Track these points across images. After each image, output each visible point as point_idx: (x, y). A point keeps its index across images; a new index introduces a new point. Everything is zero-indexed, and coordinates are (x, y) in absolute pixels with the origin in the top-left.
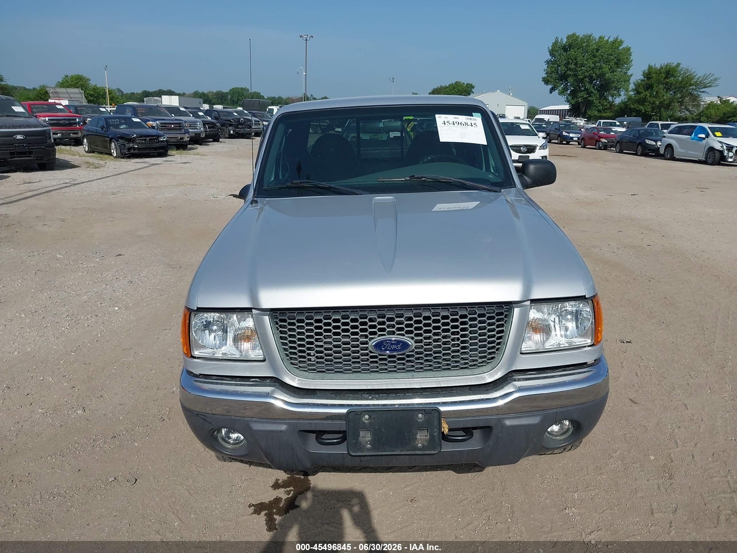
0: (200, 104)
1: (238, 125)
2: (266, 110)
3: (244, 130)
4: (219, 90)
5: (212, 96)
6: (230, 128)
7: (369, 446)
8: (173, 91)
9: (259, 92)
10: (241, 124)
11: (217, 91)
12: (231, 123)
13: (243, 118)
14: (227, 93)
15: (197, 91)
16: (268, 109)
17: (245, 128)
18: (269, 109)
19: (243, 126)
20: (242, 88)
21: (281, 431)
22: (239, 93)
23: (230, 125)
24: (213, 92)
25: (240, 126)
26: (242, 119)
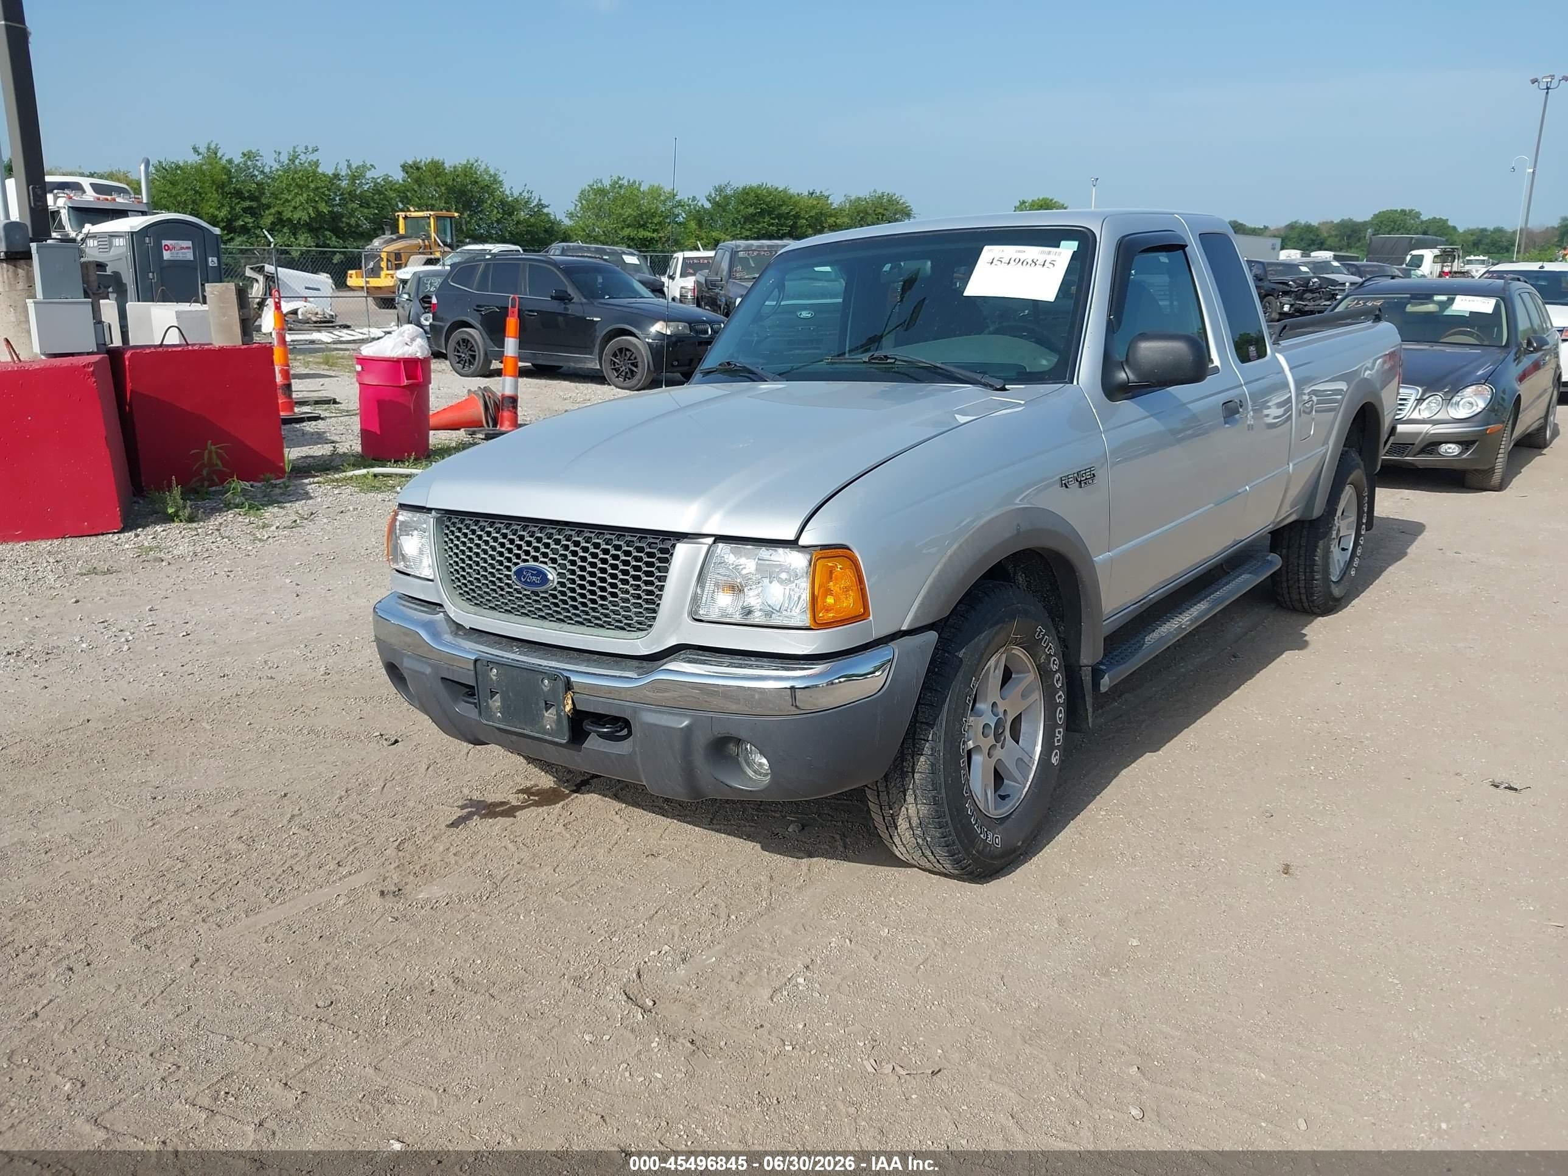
0: (1274, 249)
1: (1304, 292)
2: (1405, 259)
3: (1317, 303)
4: (1346, 218)
5: (1327, 232)
6: (1285, 299)
7: (499, 714)
8: (1241, 224)
9: (1444, 218)
10: (1312, 291)
11: (1343, 220)
12: (1288, 289)
13: (1318, 278)
14: (1365, 225)
15: (1296, 222)
16: (1408, 258)
17: (1321, 298)
18: (1413, 256)
19: (1314, 295)
20: (1403, 211)
21: (423, 673)
22: (1395, 222)
23: (1286, 293)
24: (1332, 222)
25: (1308, 295)
26: (1316, 280)
